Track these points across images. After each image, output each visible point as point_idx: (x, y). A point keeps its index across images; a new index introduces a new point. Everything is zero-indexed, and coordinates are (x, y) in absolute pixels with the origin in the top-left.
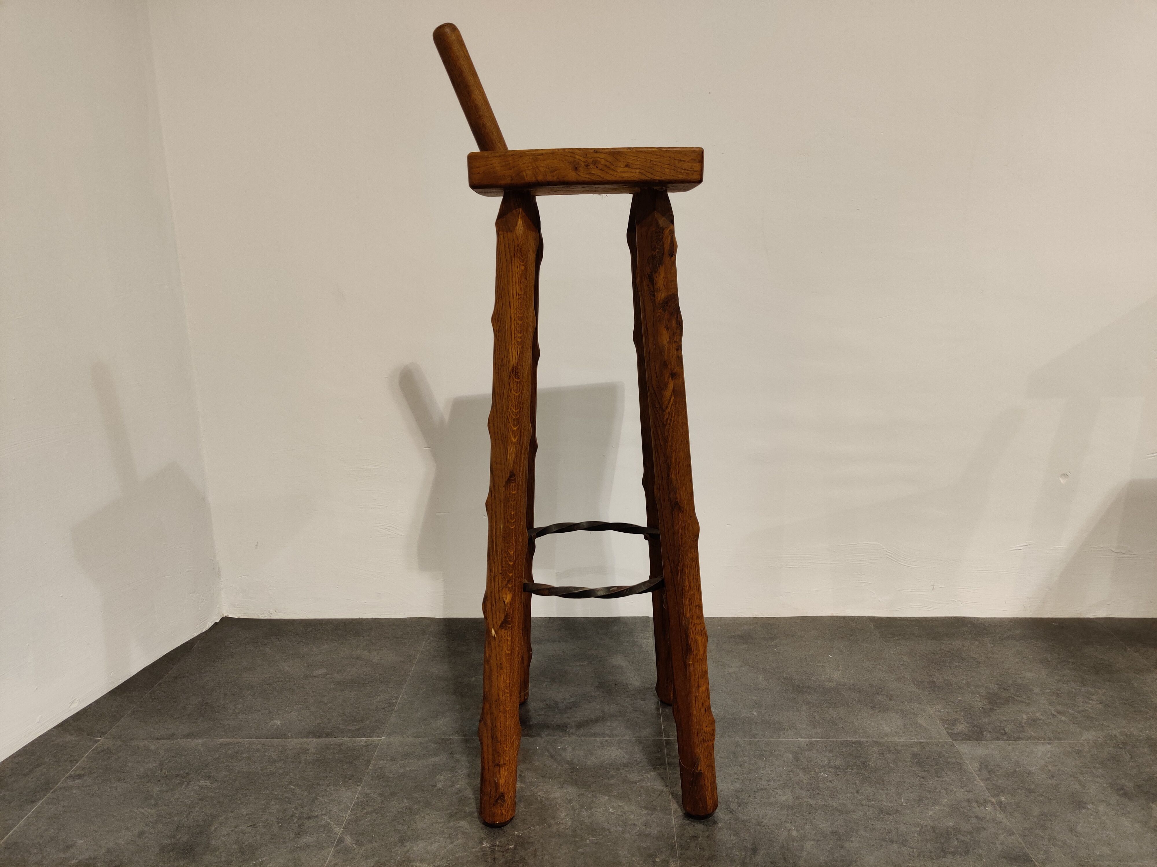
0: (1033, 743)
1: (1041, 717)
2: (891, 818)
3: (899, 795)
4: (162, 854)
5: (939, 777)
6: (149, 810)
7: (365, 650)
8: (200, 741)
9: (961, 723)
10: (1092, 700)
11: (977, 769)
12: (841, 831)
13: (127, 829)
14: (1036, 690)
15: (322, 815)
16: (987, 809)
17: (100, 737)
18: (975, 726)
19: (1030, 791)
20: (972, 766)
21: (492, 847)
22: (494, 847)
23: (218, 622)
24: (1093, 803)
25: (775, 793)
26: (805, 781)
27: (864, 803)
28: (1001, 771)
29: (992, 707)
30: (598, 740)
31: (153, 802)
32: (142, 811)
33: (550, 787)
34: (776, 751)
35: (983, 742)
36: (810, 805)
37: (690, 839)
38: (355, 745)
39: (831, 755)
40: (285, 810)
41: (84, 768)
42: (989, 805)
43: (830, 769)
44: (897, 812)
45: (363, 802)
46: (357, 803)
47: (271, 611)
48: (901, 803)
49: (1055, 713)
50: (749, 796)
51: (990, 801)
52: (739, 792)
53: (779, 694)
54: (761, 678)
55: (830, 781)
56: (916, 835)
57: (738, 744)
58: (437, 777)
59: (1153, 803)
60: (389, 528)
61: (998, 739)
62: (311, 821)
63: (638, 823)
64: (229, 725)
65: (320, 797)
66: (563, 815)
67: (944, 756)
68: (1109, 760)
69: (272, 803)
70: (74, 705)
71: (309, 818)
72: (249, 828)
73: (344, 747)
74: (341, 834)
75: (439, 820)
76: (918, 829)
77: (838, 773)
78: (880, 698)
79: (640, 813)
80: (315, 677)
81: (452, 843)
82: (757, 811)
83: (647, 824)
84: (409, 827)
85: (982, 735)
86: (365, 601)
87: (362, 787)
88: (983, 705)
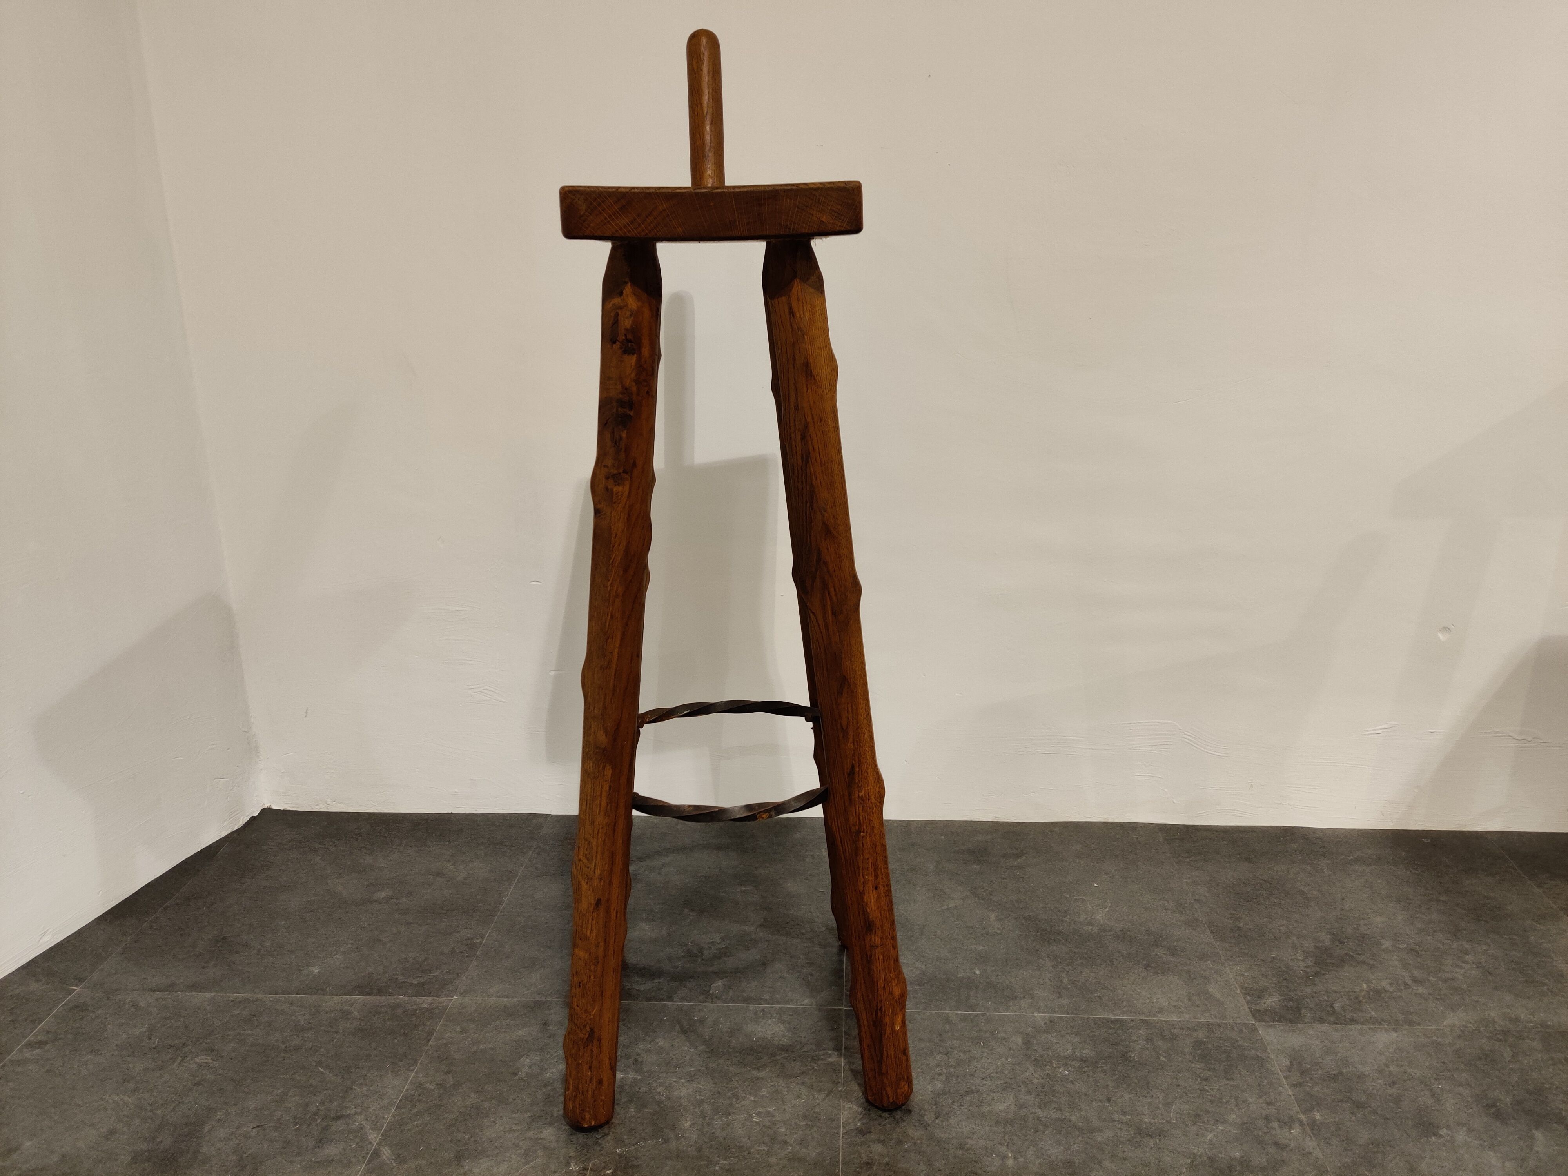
0: (1372, 1029)
1: (1388, 987)
2: (1151, 1143)
3: (1168, 1105)
4: (134, 1166)
5: (1228, 1079)
6: (126, 1098)
7: (449, 861)
8: (208, 995)
9: (1270, 995)
10: (1466, 962)
11: (1285, 1068)
12: (1077, 1161)
13: (93, 1125)
14: (1387, 944)
15: (356, 1113)
16: (1292, 1131)
17: (76, 986)
18: (1291, 1000)
19: (1359, 1105)
20: (1279, 1064)
21: (582, 1172)
22: (585, 1172)
23: (256, 815)
24: (1448, 1127)
25: (991, 1098)
26: (1035, 1081)
27: (1116, 1116)
28: (1320, 1072)
29: (1318, 970)
30: (752, 1008)
31: (132, 1085)
32: (117, 1099)
33: (675, 1079)
34: (999, 1032)
35: (1299, 1026)
36: (1038, 1118)
37: (861, 1168)
38: (415, 1007)
39: (1077, 1039)
40: (307, 1105)
41: (48, 1032)
42: (1297, 1125)
43: (1073, 1063)
44: (1161, 1133)
45: (413, 1096)
46: (405, 1097)
47: (329, 802)
48: (1168, 1119)
49: (1410, 982)
50: (954, 1102)
51: (1298, 1119)
52: (938, 1094)
53: (1016, 943)
54: (993, 916)
55: (1072, 1082)
56: (1184, 1170)
57: (947, 1020)
58: (521, 1060)
59: (1537, 1129)
60: (485, 691)
61: (1322, 1021)
62: (339, 1122)
63: (791, 1141)
64: (249, 972)
65: (356, 1086)
66: (687, 1124)
67: (1240, 1046)
68: (1480, 1059)
69: (291, 1093)
70: (46, 938)
71: (338, 1118)
72: (254, 1130)
73: (399, 1011)
74: (377, 1144)
75: (515, 1127)
76: (1189, 1161)
77: (1084, 1070)
78: (1159, 951)
79: (796, 1124)
80: (376, 901)
81: (527, 1163)
82: (962, 1125)
83: (802, 1142)
84: (471, 1137)
85: (1300, 1014)
86: (456, 790)
87: (416, 1072)
88: (1306, 967)
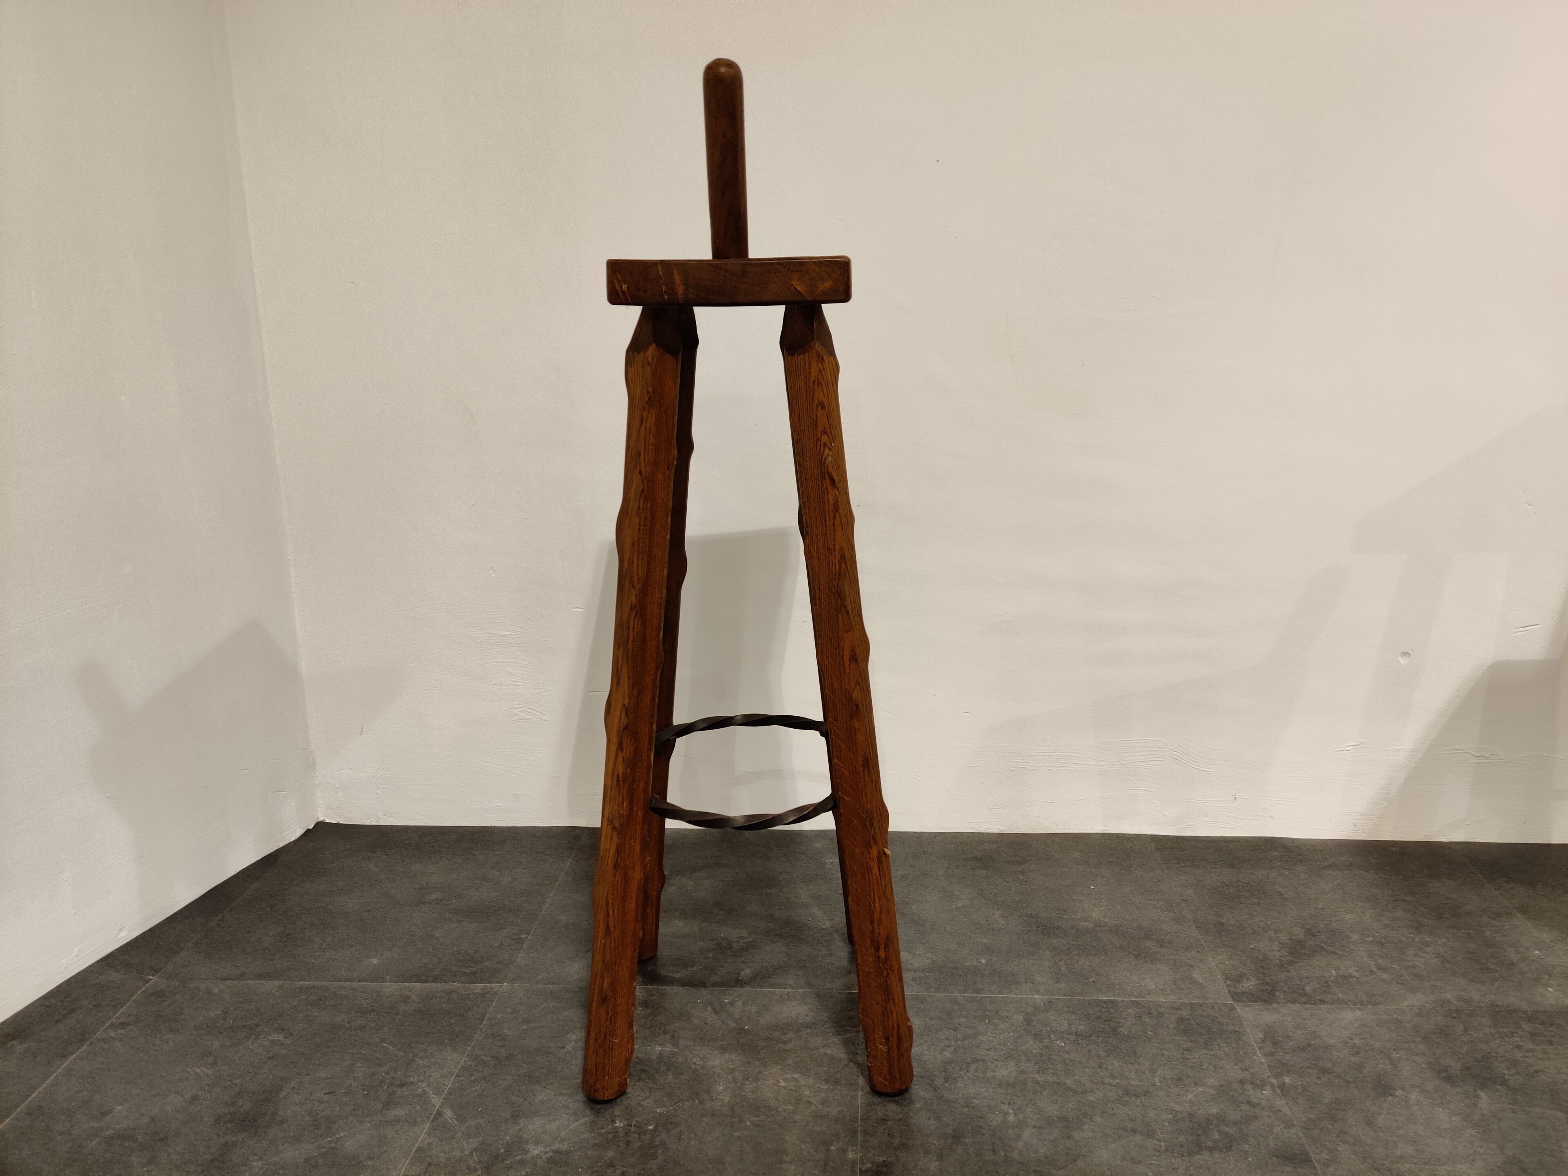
0: (1340, 1008)
1: (1356, 974)
2: (1138, 1102)
3: (1153, 1071)
4: (218, 1126)
5: (1208, 1050)
6: (206, 1070)
7: (494, 868)
8: (276, 983)
9: (1248, 979)
10: (1427, 953)
11: (1260, 1041)
12: (1071, 1117)
13: (177, 1093)
14: (1355, 937)
15: (419, 1081)
16: (1264, 1092)
17: (153, 975)
18: (1267, 984)
19: (1324, 1071)
20: (1253, 1036)
21: (626, 1128)
22: (630, 1128)
23: (311, 827)
24: (1403, 1089)
25: (994, 1065)
26: (1034, 1051)
27: (1107, 1080)
28: (1290, 1043)
29: (1292, 958)
30: (777, 993)
31: (211, 1059)
32: (197, 1070)
33: (709, 1052)
34: (1003, 1011)
35: (1275, 1005)
36: (1037, 1082)
37: (878, 1123)
38: (468, 992)
39: (1073, 1017)
40: (374, 1074)
41: (129, 1015)
42: (1268, 1088)
43: (1069, 1036)
44: (1146, 1093)
45: (471, 1066)
46: (463, 1068)
47: (380, 815)
48: (1153, 1082)
49: (1375, 969)
50: (961, 1069)
51: (1270, 1082)
52: (948, 1063)
53: (1019, 937)
54: (998, 914)
55: (1067, 1052)
56: (1167, 1124)
57: (955, 1002)
58: (568, 1036)
59: (1482, 1089)
60: (528, 710)
61: (1294, 1002)
62: (404, 1089)
63: (814, 1101)
64: (313, 963)
65: (418, 1058)
66: (721, 1088)
67: (1219, 1022)
68: (1435, 1033)
69: (358, 1065)
70: (123, 934)
71: (402, 1085)
72: (326, 1095)
73: (455, 996)
74: (440, 1106)
75: (564, 1092)
76: (1171, 1116)
77: (1078, 1042)
78: (1149, 944)
79: (819, 1088)
80: (428, 903)
81: (577, 1121)
82: (968, 1088)
83: (825, 1102)
84: (525, 1100)
85: (1274, 996)
86: (499, 804)
87: (473, 1047)
88: (1281, 956)
